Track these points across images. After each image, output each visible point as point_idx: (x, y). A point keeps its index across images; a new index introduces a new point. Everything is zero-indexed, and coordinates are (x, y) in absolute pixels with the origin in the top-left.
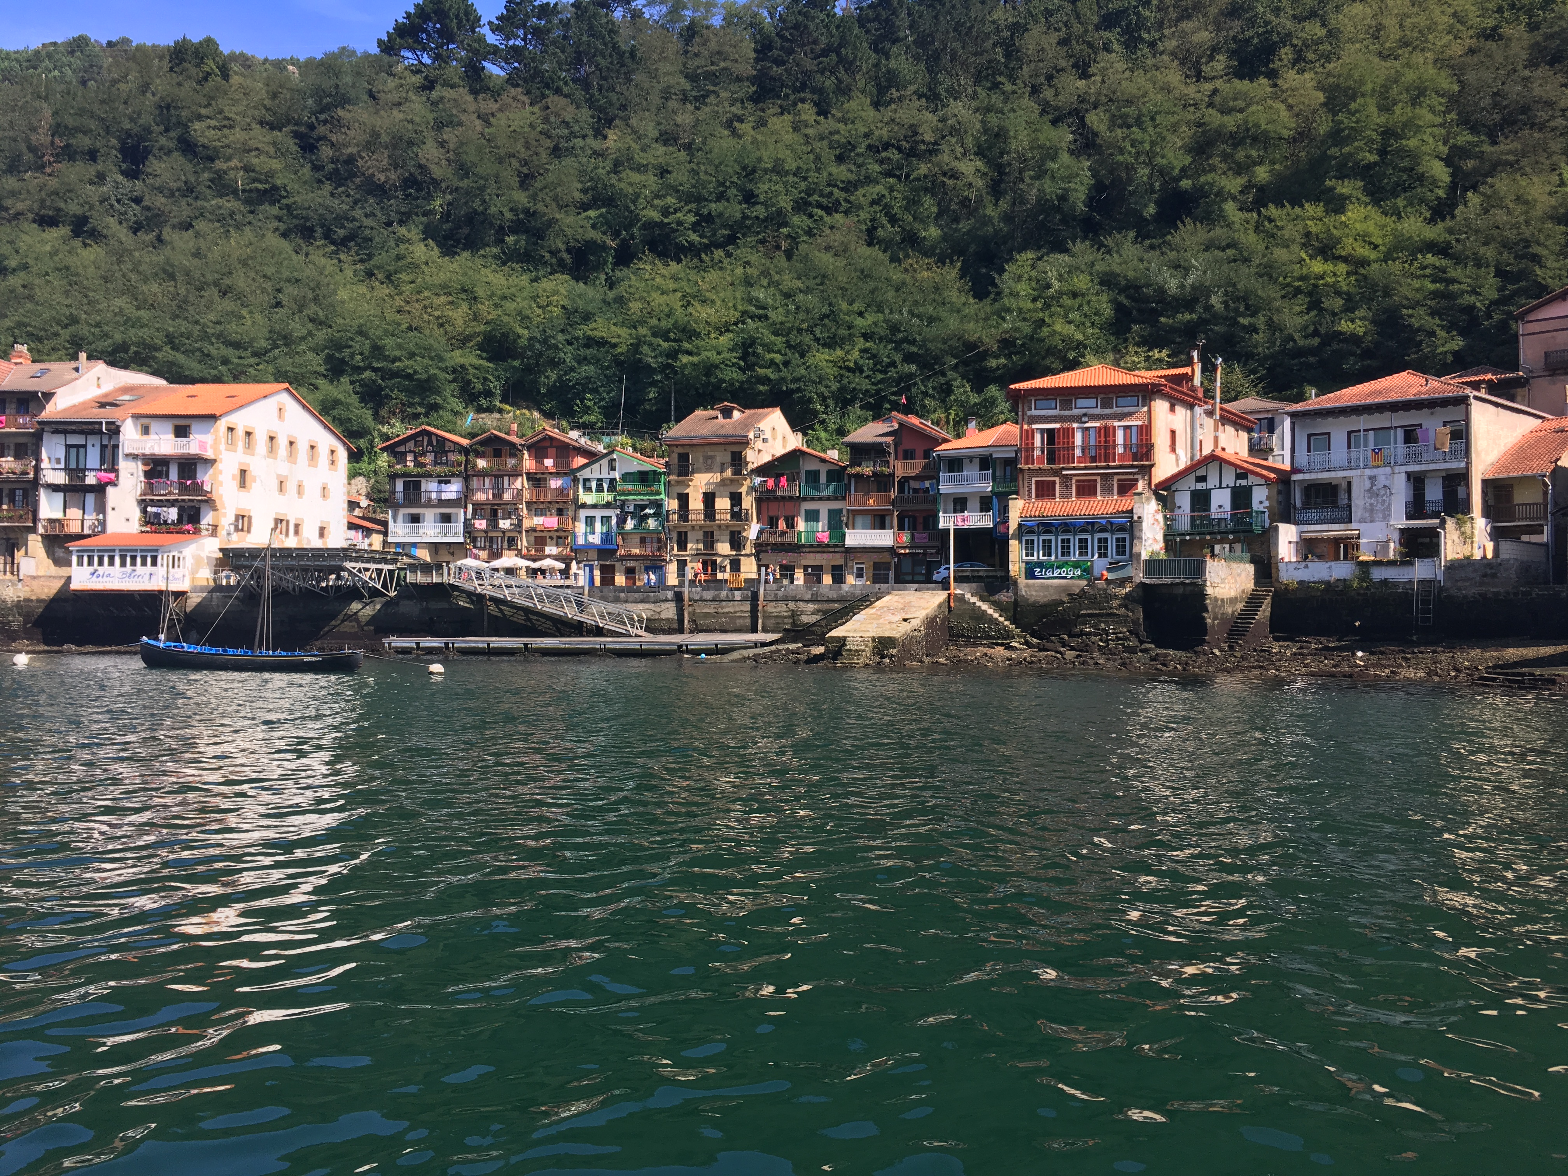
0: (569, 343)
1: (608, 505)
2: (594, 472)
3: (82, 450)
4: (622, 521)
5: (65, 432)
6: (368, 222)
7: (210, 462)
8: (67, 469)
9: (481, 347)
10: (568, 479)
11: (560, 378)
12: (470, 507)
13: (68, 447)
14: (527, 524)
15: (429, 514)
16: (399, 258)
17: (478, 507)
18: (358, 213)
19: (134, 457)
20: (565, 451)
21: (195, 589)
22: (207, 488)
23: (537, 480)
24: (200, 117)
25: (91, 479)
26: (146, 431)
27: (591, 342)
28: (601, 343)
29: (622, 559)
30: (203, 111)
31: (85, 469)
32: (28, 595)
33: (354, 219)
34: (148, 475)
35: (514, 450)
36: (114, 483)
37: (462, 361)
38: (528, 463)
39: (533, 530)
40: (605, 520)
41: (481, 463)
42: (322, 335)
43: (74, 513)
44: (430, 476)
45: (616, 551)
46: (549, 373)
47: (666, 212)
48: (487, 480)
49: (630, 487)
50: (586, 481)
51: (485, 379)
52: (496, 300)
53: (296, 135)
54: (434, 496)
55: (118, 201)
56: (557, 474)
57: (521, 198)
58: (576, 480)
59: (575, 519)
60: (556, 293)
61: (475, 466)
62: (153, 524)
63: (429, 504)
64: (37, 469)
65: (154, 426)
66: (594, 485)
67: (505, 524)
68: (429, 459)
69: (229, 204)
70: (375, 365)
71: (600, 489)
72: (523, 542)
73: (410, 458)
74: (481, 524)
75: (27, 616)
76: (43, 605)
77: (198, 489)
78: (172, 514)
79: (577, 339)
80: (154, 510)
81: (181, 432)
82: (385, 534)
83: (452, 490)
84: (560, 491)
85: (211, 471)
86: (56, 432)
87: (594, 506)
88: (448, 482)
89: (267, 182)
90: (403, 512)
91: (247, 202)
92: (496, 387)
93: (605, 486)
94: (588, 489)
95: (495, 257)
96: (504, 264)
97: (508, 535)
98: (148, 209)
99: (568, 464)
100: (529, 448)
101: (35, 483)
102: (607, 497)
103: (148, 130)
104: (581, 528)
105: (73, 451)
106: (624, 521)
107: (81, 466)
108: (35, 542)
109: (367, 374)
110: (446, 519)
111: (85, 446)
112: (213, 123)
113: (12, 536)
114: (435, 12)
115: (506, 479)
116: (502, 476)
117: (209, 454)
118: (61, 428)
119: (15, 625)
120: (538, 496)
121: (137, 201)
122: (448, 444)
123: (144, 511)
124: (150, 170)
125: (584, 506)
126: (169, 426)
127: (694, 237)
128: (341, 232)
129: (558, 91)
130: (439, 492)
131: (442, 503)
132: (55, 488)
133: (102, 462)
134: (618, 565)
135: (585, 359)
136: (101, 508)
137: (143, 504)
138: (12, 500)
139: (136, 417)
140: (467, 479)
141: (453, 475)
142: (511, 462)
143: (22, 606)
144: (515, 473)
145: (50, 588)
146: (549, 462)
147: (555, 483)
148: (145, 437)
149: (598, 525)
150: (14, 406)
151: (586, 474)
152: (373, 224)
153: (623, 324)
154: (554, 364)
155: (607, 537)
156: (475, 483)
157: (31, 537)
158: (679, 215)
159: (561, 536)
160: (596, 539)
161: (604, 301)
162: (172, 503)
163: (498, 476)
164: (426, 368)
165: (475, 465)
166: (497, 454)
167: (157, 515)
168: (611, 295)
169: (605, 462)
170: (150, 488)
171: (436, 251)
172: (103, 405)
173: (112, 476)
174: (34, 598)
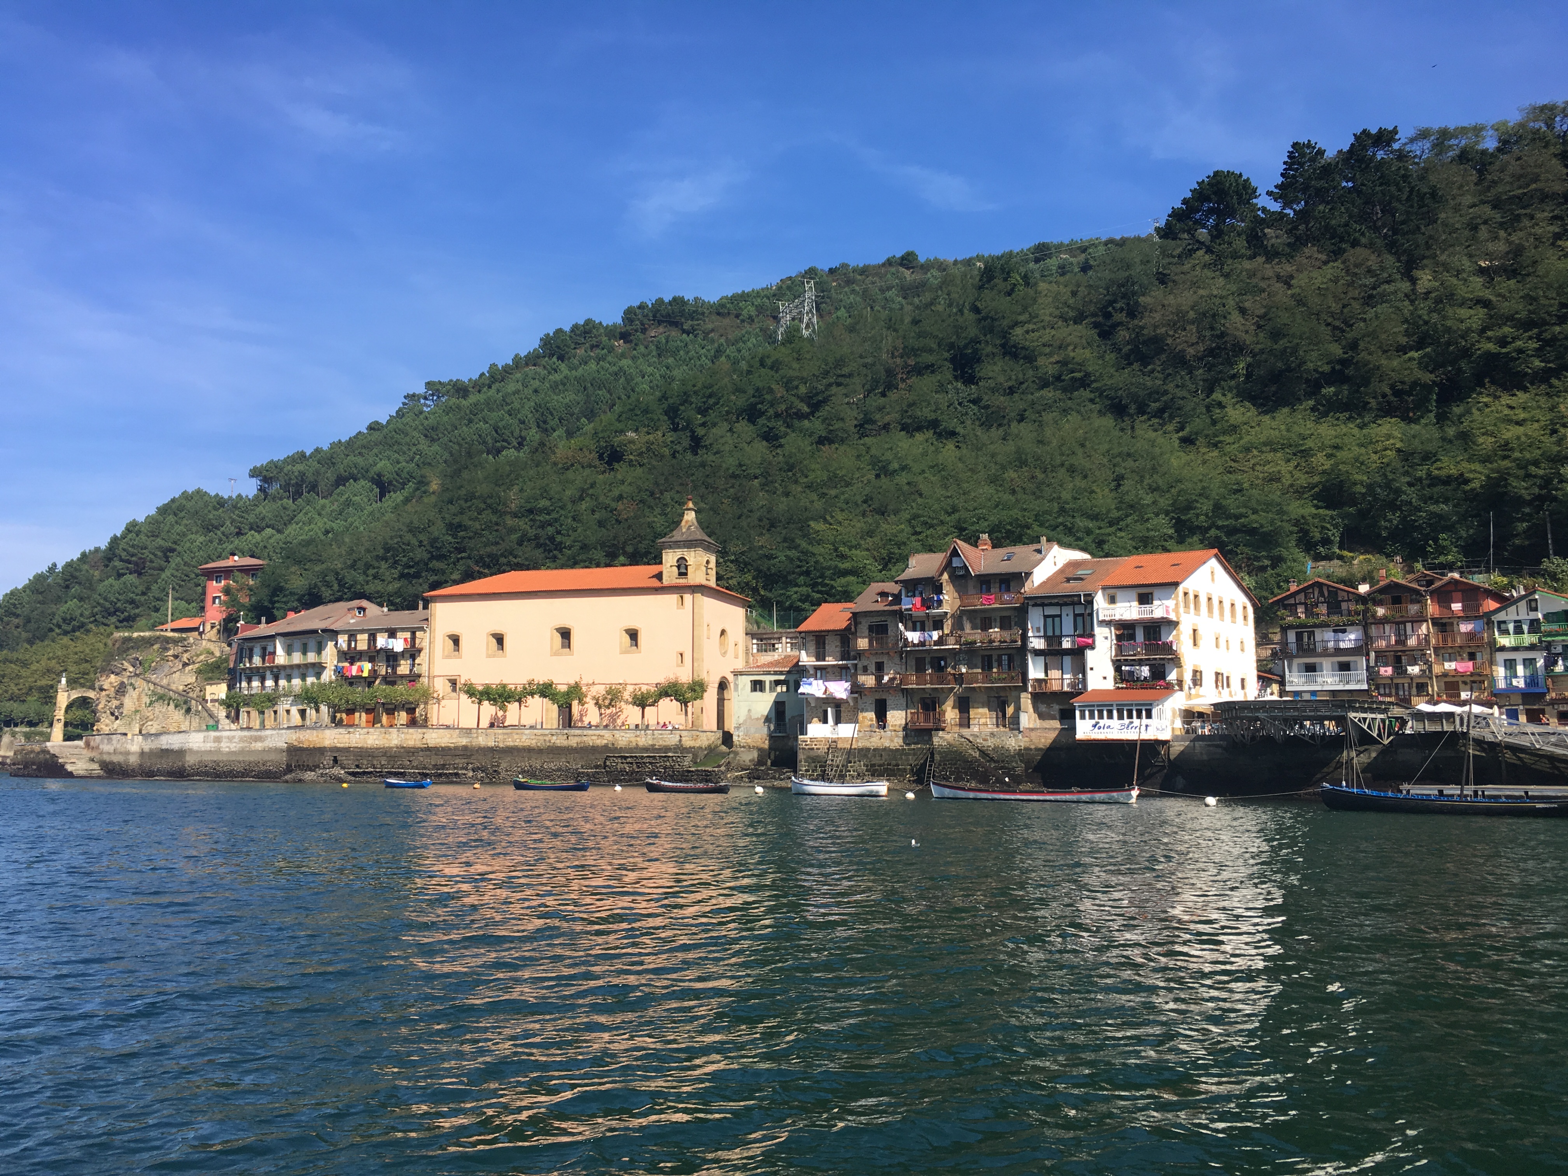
0: (1410, 484)
1: (1532, 647)
2: (1510, 615)
3: (1057, 620)
4: (1551, 662)
5: (1043, 605)
6: (1180, 393)
7: (1173, 624)
8: (1045, 636)
9: (1315, 497)
10: (1480, 623)
11: (1403, 519)
12: (1373, 655)
13: (1046, 617)
14: (1437, 669)
15: (1327, 663)
16: (1214, 423)
17: (1380, 654)
18: (1170, 387)
19: (1107, 623)
20: (1471, 595)
21: (1176, 738)
22: (1174, 648)
23: (1443, 626)
24: (1016, 324)
25: (1066, 644)
26: (1112, 600)
27: (1435, 481)
28: (1447, 481)
29: (1553, 702)
30: (1022, 318)
31: (1061, 636)
32: (1027, 745)
33: (1166, 392)
34: (1119, 638)
35: (1417, 597)
36: (1092, 647)
37: (1302, 511)
38: (1432, 608)
39: (1445, 675)
40: (1529, 663)
41: (1381, 611)
42: (1164, 502)
43: (1055, 674)
44: (1329, 626)
45: (1544, 694)
46: (1389, 515)
47: (1503, 342)
48: (1387, 627)
49: (1554, 627)
50: (1499, 623)
51: (1323, 528)
52: (1329, 451)
53: (1096, 325)
54: (1331, 645)
55: (960, 404)
56: (1467, 619)
57: (1336, 350)
58: (1490, 623)
59: (1492, 662)
60: (1389, 437)
61: (1374, 615)
62: (1127, 681)
63: (1326, 653)
64: (1025, 638)
65: (1119, 594)
66: (1511, 627)
67: (1414, 670)
68: (1323, 609)
69: (1049, 394)
70: (1220, 523)
71: (1519, 630)
72: (1434, 688)
73: (1300, 609)
74: (1387, 671)
75: (1027, 763)
76: (1041, 753)
77: (1168, 648)
78: (1145, 671)
79: (1420, 479)
80: (1127, 668)
81: (1145, 599)
82: (1282, 683)
83: (1350, 639)
84: (1471, 636)
85: (1174, 633)
86: (1035, 605)
87: (1515, 649)
88: (1344, 631)
89: (1080, 371)
90: (1296, 662)
91: (1064, 390)
92: (1335, 535)
93: (1525, 628)
94: (1506, 632)
95: (1313, 409)
96: (1325, 415)
97: (1415, 681)
98: (987, 407)
99: (1478, 606)
100: (1432, 594)
101: (1023, 650)
102: (1528, 639)
103: (976, 341)
104: (1500, 672)
105: (1050, 620)
106: (1555, 663)
107: (1057, 633)
108: (1026, 700)
109: (1213, 532)
110: (1344, 667)
111: (1060, 616)
112: (1031, 326)
113: (1002, 694)
114: (1215, 193)
115: (1409, 626)
116: (1404, 623)
117: (1173, 617)
118: (1040, 601)
119: (1019, 771)
120: (1445, 640)
121: (974, 402)
122: (1340, 593)
123: (1118, 670)
124: (981, 374)
125: (1503, 649)
126: (1134, 594)
127: (1537, 363)
128: (1154, 406)
129: (1355, 244)
130: (1337, 641)
131: (1338, 651)
132: (1037, 653)
133: (1075, 630)
134: (1548, 709)
135: (1431, 498)
136: (1081, 668)
137: (1117, 665)
138: (1000, 665)
139: (1104, 588)
140: (1366, 628)
141: (1352, 624)
142: (1414, 608)
143: (1023, 754)
144: (1420, 619)
145: (1046, 738)
146: (1457, 607)
147: (1465, 628)
148: (1112, 606)
149: (1520, 670)
150: (998, 585)
151: (1501, 616)
152: (1184, 393)
153: (1470, 460)
154: (1393, 506)
155: (1532, 680)
156: (1374, 631)
157: (1023, 695)
158: (1519, 343)
159: (1476, 681)
160: (1519, 683)
161: (1443, 439)
162: (1141, 663)
163: (1399, 624)
164: (1272, 522)
165: (1376, 612)
166: (1397, 601)
167: (1131, 673)
168: (1451, 431)
169: (1523, 604)
170: (1119, 649)
171: (1253, 411)
172: (1068, 580)
173: (1090, 641)
174: (1033, 747)
